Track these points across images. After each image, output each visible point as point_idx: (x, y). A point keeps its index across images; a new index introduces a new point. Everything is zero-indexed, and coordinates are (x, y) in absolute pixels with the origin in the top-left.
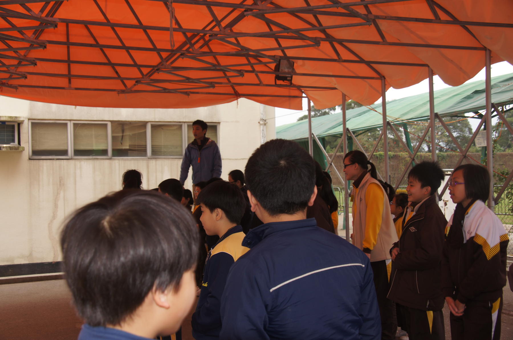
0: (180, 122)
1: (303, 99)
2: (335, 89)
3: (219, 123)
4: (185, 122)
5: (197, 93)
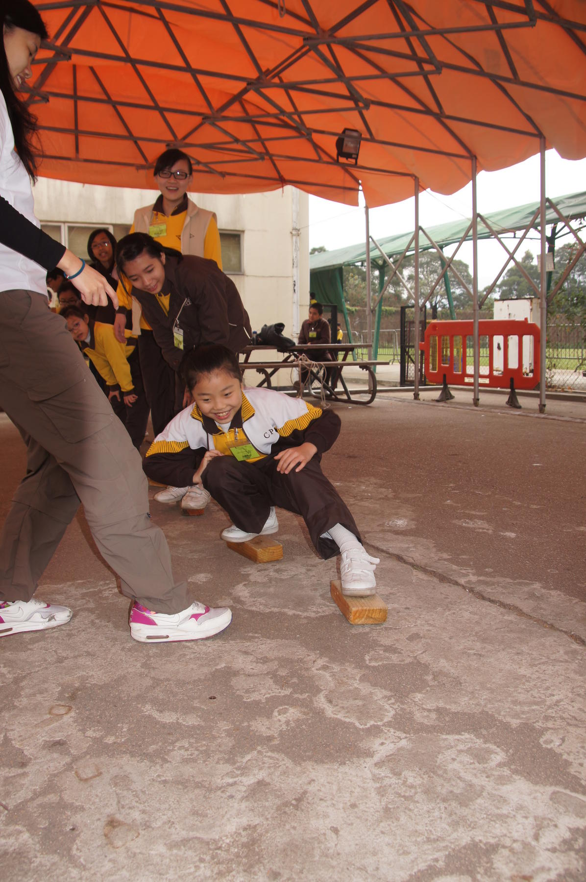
1: (359, 192)
3: (243, 231)
5: (234, 175)
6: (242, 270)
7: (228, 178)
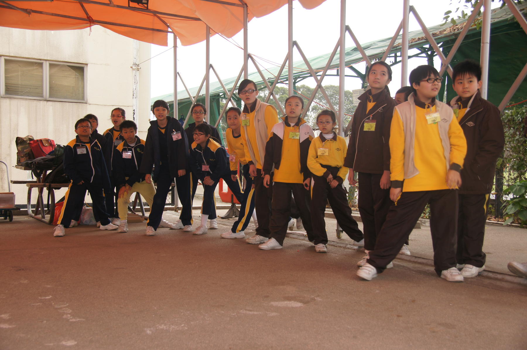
0: (40, 60)
1: (169, 33)
2: (198, 19)
3: (87, 64)
4: (46, 60)
5: (41, 12)
6: (85, 99)
7: (33, 14)
